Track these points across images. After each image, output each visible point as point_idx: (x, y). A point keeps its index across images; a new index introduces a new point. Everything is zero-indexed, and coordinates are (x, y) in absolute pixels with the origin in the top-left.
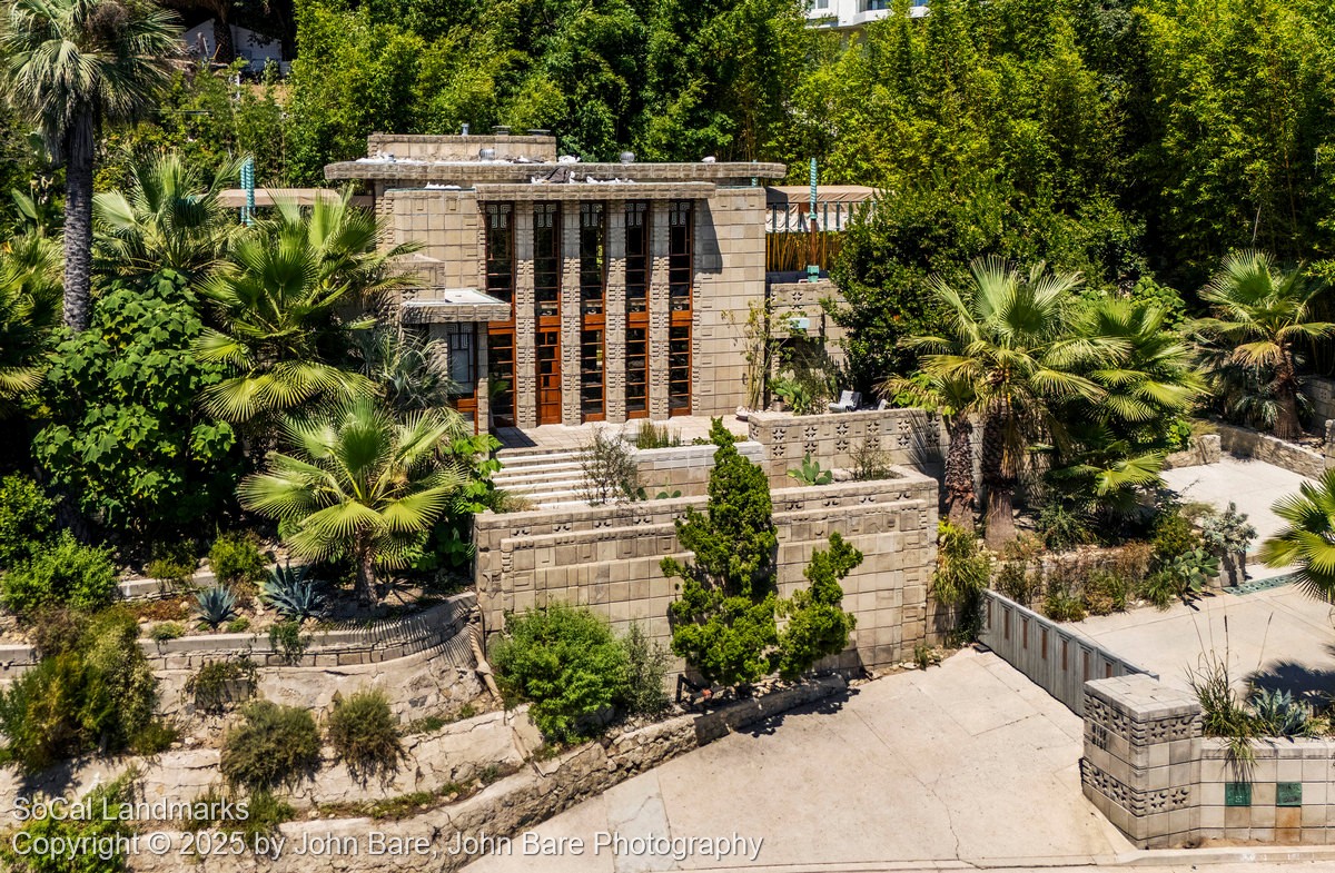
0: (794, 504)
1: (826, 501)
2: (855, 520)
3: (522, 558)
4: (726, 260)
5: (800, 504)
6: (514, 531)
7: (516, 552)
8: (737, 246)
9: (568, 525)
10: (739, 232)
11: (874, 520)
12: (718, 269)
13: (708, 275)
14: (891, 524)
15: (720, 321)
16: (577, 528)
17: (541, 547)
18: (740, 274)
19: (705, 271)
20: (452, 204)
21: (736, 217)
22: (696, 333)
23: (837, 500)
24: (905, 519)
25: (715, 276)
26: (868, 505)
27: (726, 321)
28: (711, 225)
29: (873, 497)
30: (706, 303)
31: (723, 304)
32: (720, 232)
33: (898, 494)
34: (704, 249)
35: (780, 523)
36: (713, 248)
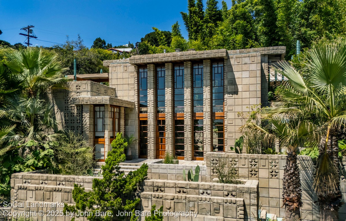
0: (158, 188)
1: (178, 190)
2: (191, 204)
3: (22, 193)
4: (240, 88)
5: (162, 189)
6: (24, 181)
7: (20, 190)
8: (246, 81)
9: (46, 182)
10: (246, 74)
11: (204, 206)
12: (236, 92)
13: (231, 95)
14: (217, 211)
15: (237, 117)
16: (50, 184)
17: (29, 190)
18: (246, 95)
19: (229, 93)
20: (125, 68)
21: (245, 67)
22: (226, 123)
23: (185, 190)
24: (226, 209)
25: (235, 96)
26: (204, 196)
27: (240, 117)
28: (232, 71)
29: (209, 192)
30: (229, 108)
31: (238, 109)
32: (237, 75)
33: (226, 193)
34: (228, 83)
35: (145, 198)
36: (233, 82)
